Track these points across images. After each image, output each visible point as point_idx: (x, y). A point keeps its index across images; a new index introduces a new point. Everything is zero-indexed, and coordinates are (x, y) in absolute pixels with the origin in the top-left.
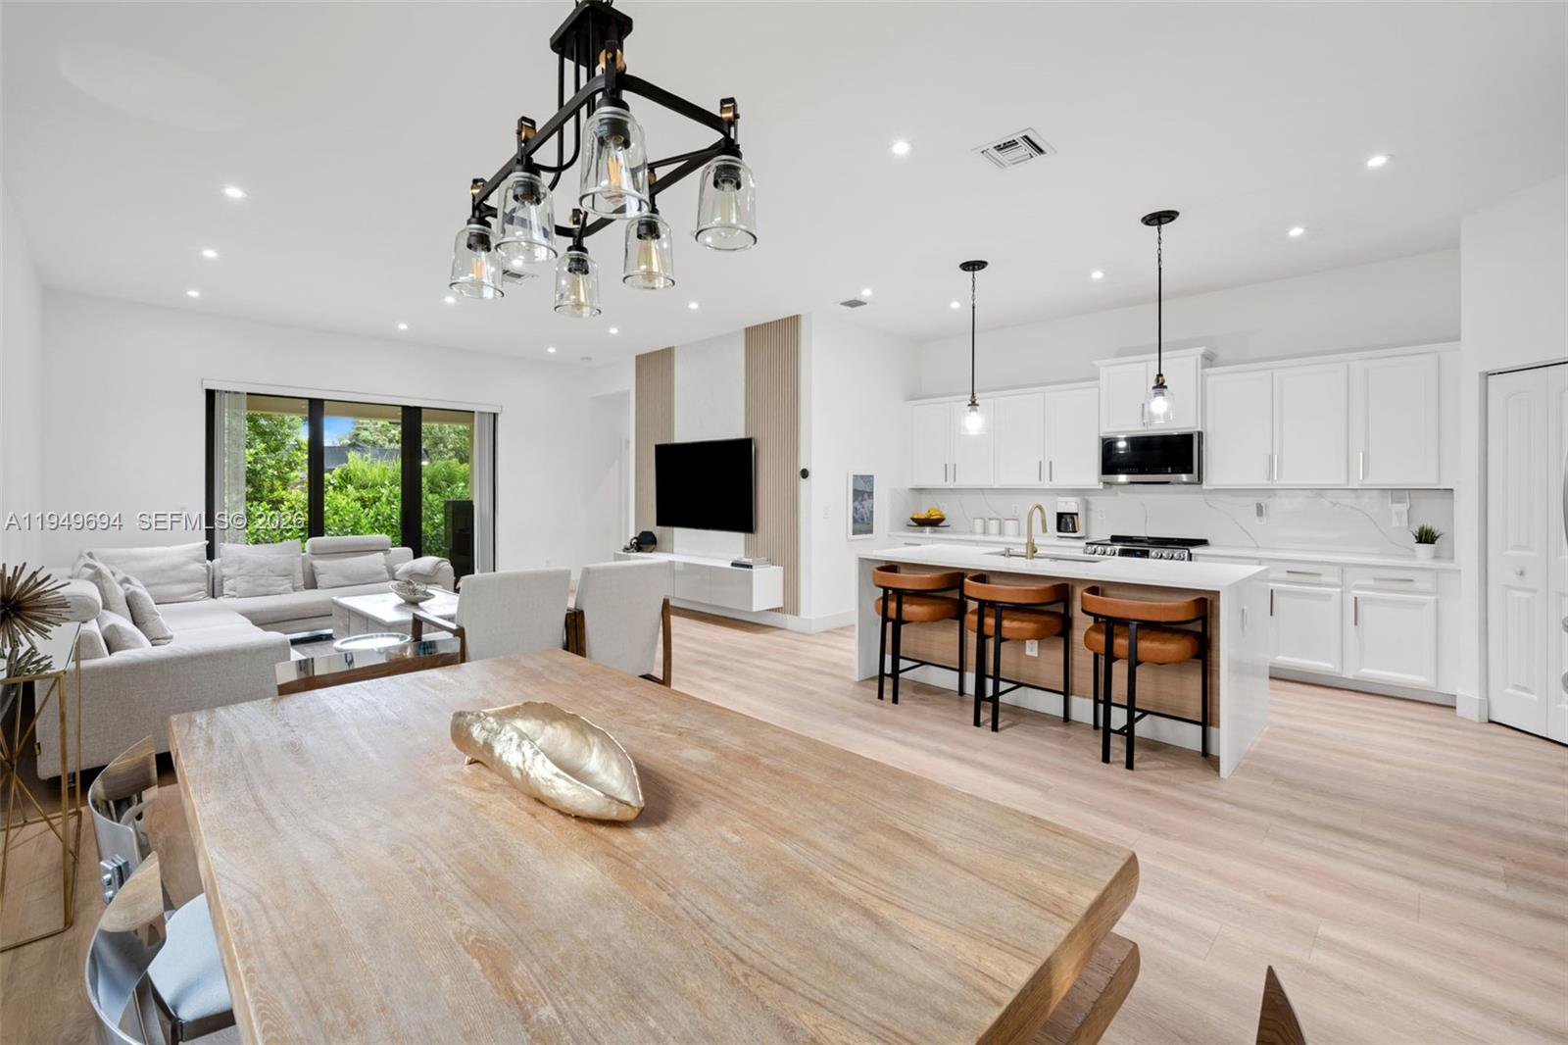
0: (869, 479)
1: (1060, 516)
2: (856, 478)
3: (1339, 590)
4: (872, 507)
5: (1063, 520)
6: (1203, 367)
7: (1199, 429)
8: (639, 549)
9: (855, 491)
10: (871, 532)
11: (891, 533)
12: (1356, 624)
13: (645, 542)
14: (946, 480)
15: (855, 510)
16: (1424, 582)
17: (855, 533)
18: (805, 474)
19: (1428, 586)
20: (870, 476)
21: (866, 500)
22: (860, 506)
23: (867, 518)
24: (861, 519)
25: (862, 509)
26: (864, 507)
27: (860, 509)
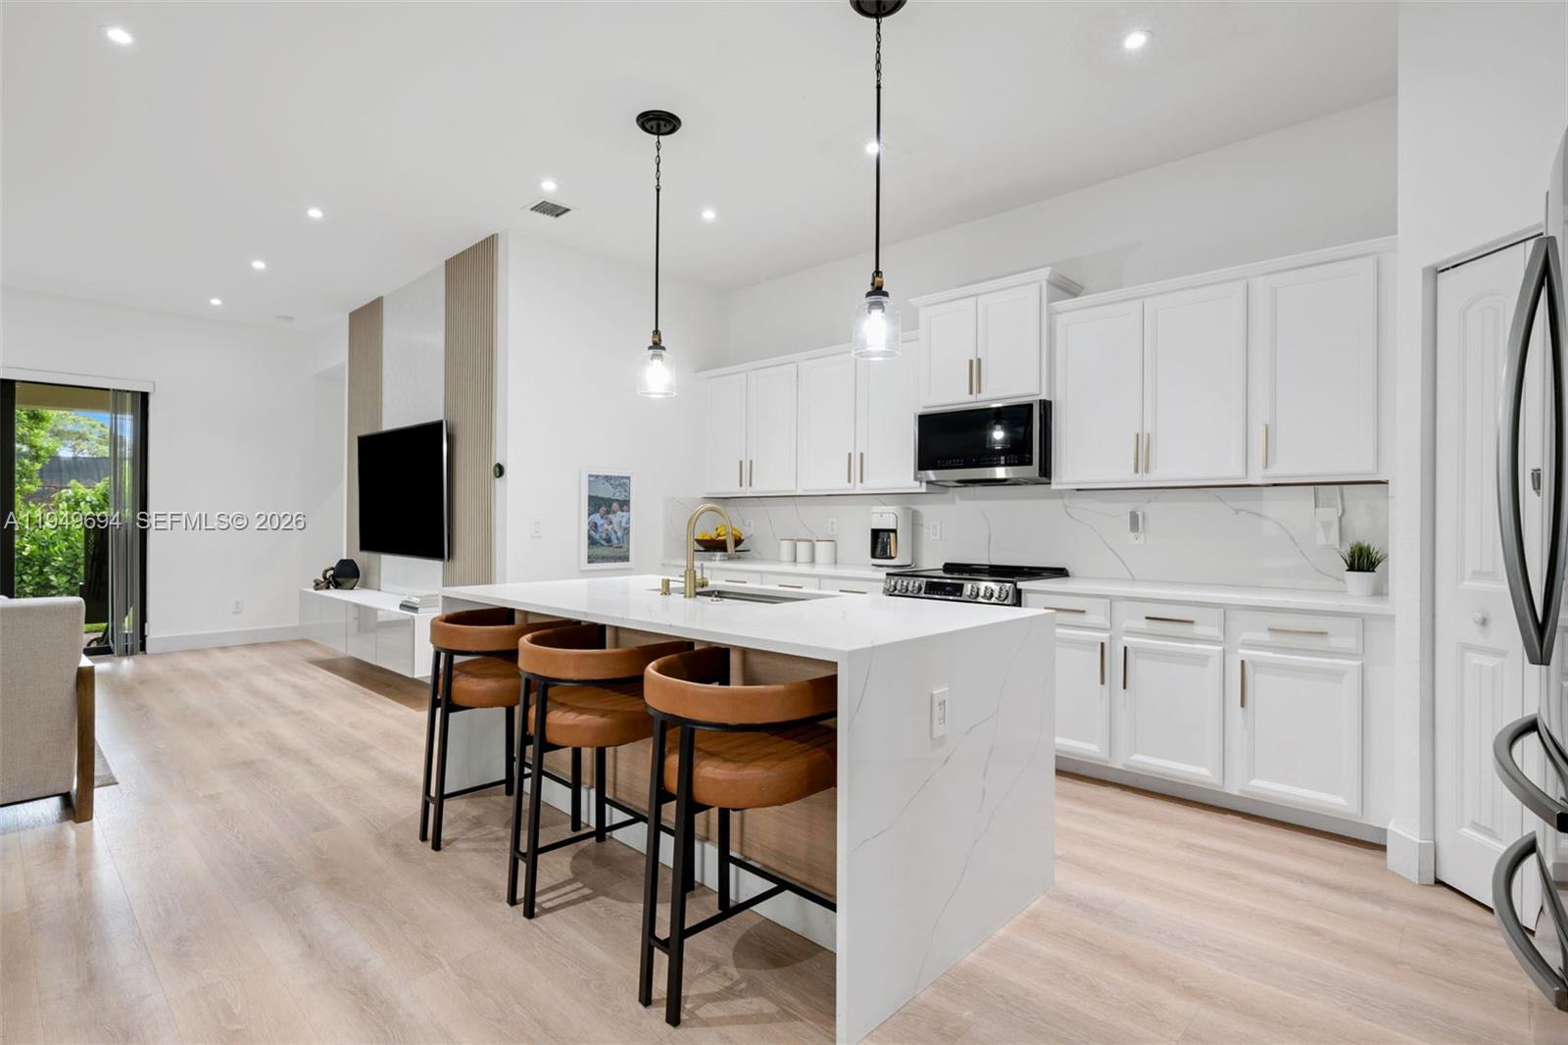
0: (622, 483)
1: (876, 534)
2: (594, 479)
3: (1219, 648)
4: (628, 522)
5: (880, 540)
6: (1050, 300)
7: (1044, 397)
8: (338, 586)
9: (591, 498)
10: (626, 559)
11: (665, 562)
12: (1243, 705)
13: (344, 575)
14: (741, 485)
15: (594, 526)
16: (1344, 638)
17: (591, 559)
18: (500, 471)
19: (1349, 643)
20: (622, 478)
21: (614, 512)
22: (602, 521)
23: (618, 539)
24: (605, 540)
25: (606, 526)
26: (611, 523)
27: (602, 525)
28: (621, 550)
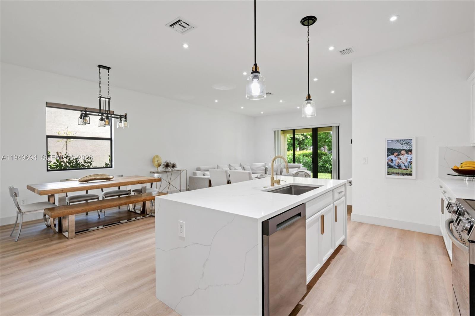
2: (390, 142)
4: (411, 159)
9: (389, 149)
10: (410, 175)
15: (391, 160)
17: (389, 174)
20: (408, 140)
21: (402, 155)
22: (395, 159)
23: (405, 166)
24: (397, 166)
25: (398, 161)
26: (401, 159)
27: (395, 160)
28: (407, 171)
